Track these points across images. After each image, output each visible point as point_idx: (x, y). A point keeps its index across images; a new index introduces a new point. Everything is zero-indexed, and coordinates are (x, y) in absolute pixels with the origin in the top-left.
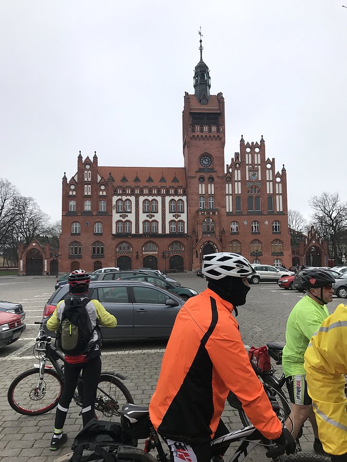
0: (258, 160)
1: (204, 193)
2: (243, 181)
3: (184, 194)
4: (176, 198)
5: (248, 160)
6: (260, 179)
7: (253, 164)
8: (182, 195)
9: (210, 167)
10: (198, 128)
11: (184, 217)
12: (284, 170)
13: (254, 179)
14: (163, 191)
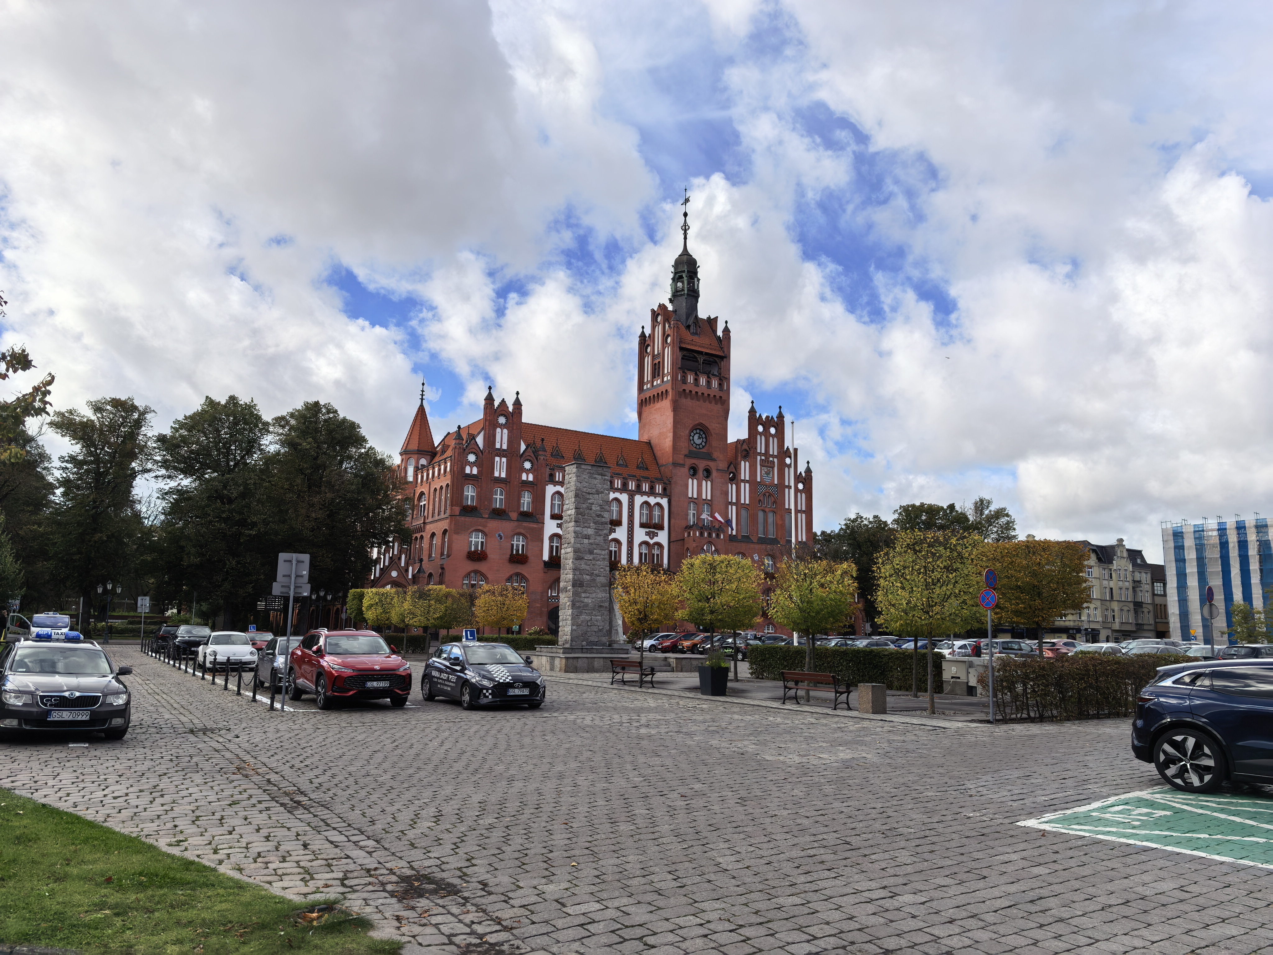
0: (774, 449)
1: (695, 496)
2: (752, 482)
3: (665, 494)
4: (652, 500)
5: (761, 447)
6: (776, 482)
7: (767, 453)
8: (662, 496)
9: (703, 450)
10: (690, 378)
11: (662, 537)
12: (809, 471)
13: (768, 480)
14: (632, 485)
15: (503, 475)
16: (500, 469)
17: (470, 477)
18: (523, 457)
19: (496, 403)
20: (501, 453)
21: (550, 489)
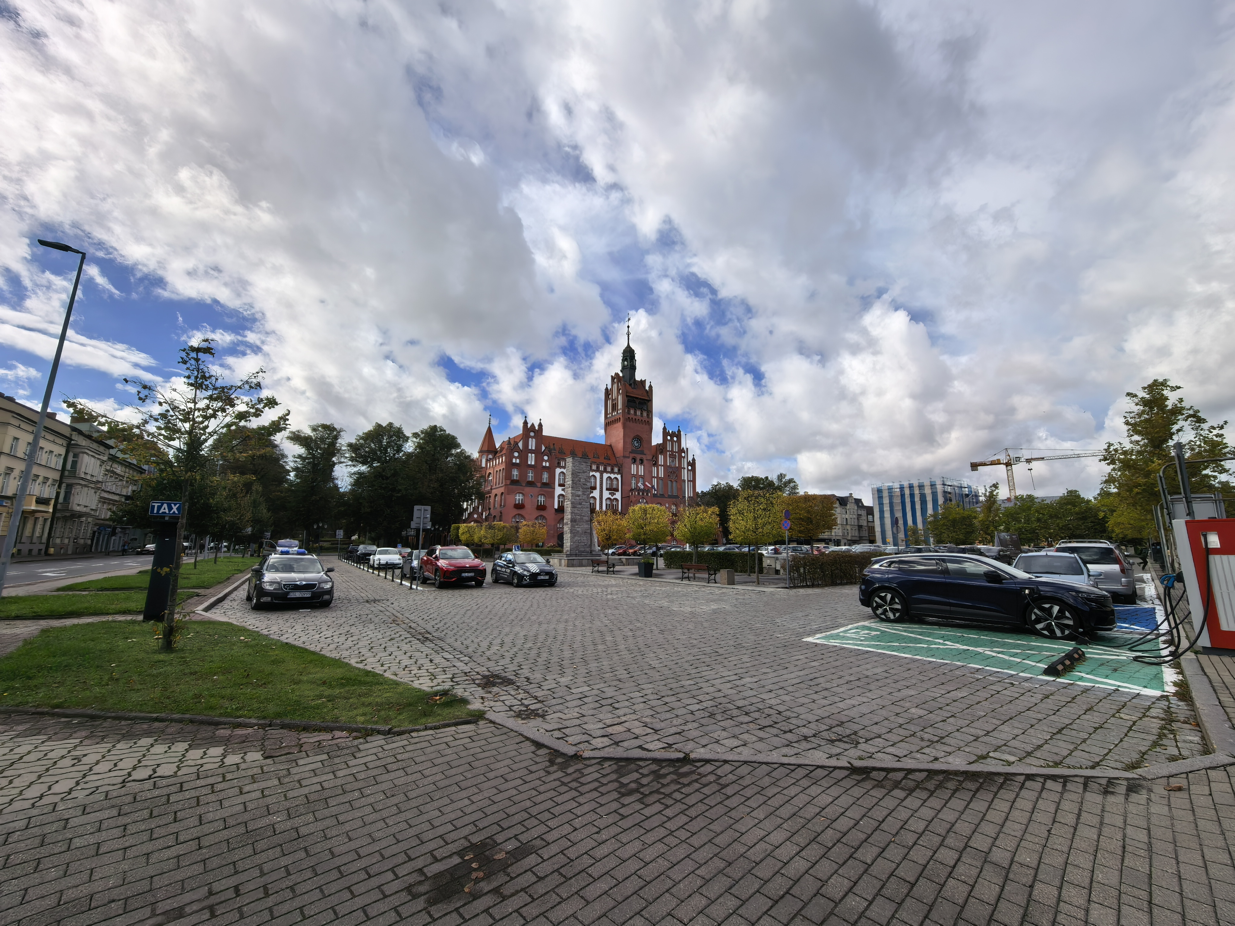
0: (676, 449)
1: (635, 474)
2: (665, 465)
3: (619, 472)
4: (613, 476)
5: (669, 448)
6: (677, 466)
7: (672, 451)
8: (618, 473)
9: (639, 449)
10: (632, 412)
11: (618, 495)
12: (694, 460)
13: (673, 465)
14: (602, 468)
15: (533, 463)
16: (531, 460)
17: (516, 464)
18: (544, 454)
19: (529, 426)
20: (532, 451)
21: (558, 471)
